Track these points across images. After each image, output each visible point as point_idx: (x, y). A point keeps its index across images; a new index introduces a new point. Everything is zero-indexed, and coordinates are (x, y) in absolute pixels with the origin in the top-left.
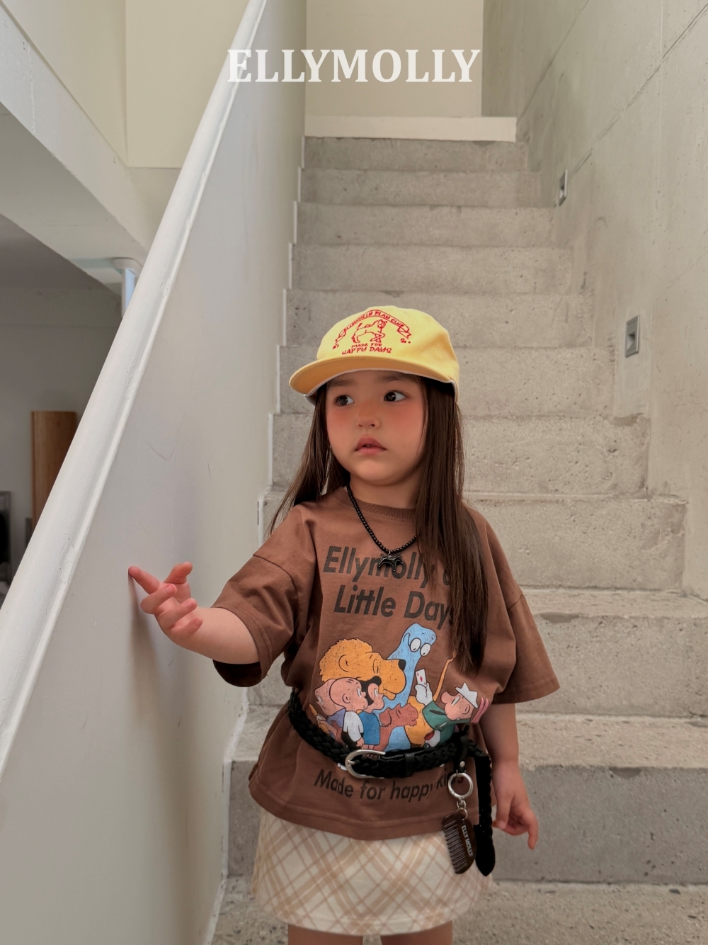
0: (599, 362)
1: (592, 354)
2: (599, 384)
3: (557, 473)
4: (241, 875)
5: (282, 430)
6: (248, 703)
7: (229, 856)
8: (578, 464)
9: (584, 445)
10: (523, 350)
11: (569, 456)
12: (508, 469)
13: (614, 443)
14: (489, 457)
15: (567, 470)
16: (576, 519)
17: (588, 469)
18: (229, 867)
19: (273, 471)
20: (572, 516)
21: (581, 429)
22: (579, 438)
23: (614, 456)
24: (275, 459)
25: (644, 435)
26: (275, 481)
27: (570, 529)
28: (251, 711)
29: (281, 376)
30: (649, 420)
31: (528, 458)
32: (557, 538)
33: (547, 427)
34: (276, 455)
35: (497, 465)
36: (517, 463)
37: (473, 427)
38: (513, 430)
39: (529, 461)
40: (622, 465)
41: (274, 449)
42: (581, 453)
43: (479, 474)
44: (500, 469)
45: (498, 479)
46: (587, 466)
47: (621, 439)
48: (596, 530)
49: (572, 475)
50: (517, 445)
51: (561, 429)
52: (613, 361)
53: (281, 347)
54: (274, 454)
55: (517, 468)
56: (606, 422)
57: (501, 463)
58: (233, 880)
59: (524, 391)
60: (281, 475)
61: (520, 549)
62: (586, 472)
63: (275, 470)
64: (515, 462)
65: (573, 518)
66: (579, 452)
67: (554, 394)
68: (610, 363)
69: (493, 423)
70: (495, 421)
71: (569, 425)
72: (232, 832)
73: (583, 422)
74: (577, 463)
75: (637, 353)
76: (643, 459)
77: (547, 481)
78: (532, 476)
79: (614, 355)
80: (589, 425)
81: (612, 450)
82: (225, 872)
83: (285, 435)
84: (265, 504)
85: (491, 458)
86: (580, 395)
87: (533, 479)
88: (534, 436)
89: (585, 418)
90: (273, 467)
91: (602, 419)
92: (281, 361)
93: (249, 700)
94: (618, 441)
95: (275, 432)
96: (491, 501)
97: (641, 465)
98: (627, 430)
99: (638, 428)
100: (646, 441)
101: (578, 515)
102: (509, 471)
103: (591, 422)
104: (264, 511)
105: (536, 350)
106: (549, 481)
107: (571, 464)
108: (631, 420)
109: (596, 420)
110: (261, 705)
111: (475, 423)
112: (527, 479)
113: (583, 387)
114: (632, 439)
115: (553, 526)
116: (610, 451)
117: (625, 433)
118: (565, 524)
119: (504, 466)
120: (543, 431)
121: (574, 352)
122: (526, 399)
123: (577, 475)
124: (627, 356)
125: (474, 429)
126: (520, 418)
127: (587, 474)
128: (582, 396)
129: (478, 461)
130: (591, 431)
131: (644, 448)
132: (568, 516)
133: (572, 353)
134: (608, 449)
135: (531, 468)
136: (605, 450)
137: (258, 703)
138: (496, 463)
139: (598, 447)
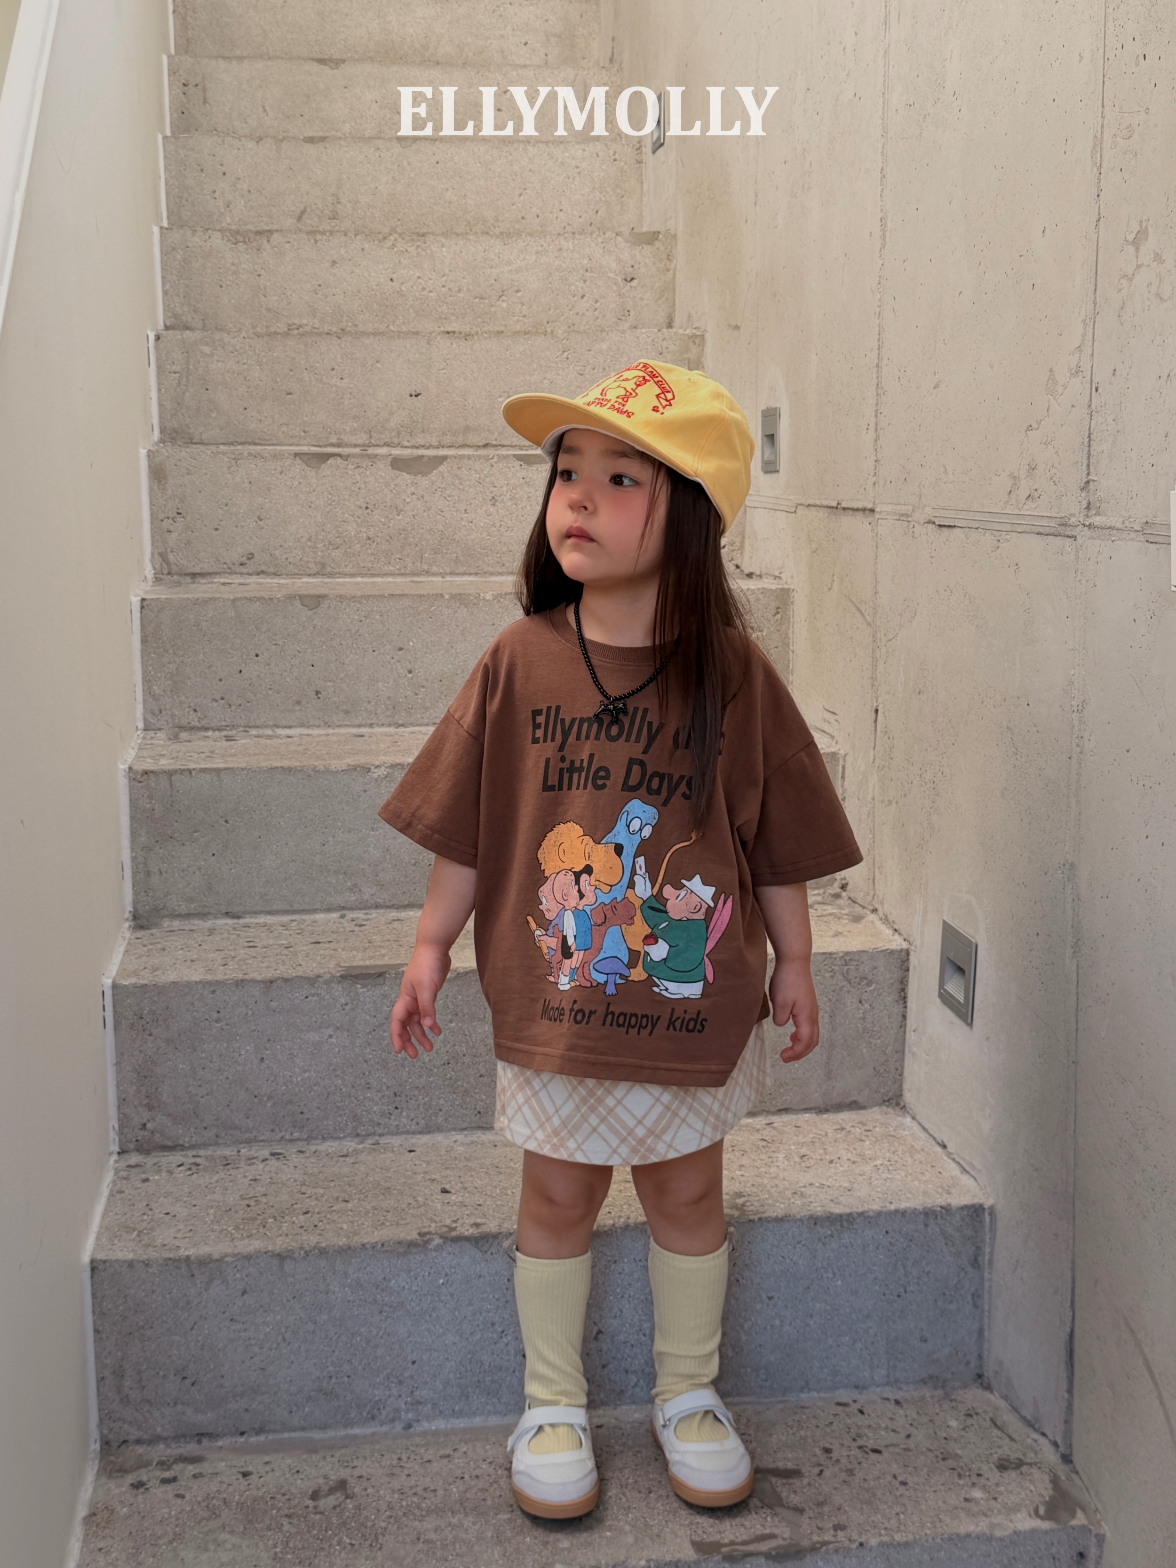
0: (622, 164)
1: (611, 152)
2: (623, 197)
3: (558, 311)
4: (160, 729)
5: (174, 249)
6: (153, 572)
7: (144, 708)
8: (585, 299)
9: (592, 271)
10: (516, 145)
11: (573, 287)
12: (492, 306)
13: (631, 269)
14: (465, 289)
15: (570, 306)
16: (569, 356)
17: (598, 305)
18: (145, 720)
19: (164, 310)
20: (564, 352)
21: (587, 250)
22: (585, 262)
23: (631, 287)
24: (165, 293)
25: (669, 257)
26: (168, 324)
27: (563, 369)
28: (157, 580)
29: (166, 179)
30: (675, 236)
31: (518, 291)
32: (546, 381)
33: (542, 246)
34: (167, 286)
35: (477, 300)
36: (504, 298)
37: (443, 245)
38: (497, 251)
39: (519, 294)
40: (642, 299)
41: (163, 277)
42: (588, 283)
43: (453, 314)
44: (482, 306)
45: (479, 320)
46: (596, 302)
47: (640, 263)
48: (596, 370)
49: (577, 314)
50: (502, 272)
51: (560, 250)
52: (640, 162)
53: (165, 138)
54: (164, 284)
55: (504, 305)
56: (619, 239)
57: (482, 298)
58: (151, 734)
59: (520, 205)
60: (175, 316)
61: (500, 397)
62: (596, 309)
63: (167, 308)
64: (501, 296)
65: (566, 354)
66: (585, 281)
67: (561, 210)
68: (637, 166)
69: (470, 240)
70: (471, 237)
71: (571, 244)
72: (147, 681)
73: (589, 239)
74: (583, 297)
75: (662, 145)
76: (668, 290)
77: (545, 323)
78: (525, 316)
79: (641, 153)
80: (597, 245)
81: (629, 279)
82: (141, 725)
83: (179, 257)
84: (158, 338)
85: (468, 290)
86: (597, 212)
87: (526, 321)
88: (524, 259)
89: (591, 234)
90: (164, 303)
91: (614, 235)
92: (165, 157)
93: (154, 568)
94: (636, 266)
95: (164, 253)
96: (460, 333)
97: (667, 299)
98: (647, 250)
99: (662, 248)
100: (673, 266)
101: (572, 350)
102: (493, 309)
103: (600, 240)
104: (156, 348)
105: (534, 146)
106: (548, 323)
107: (576, 298)
108: (652, 237)
109: (607, 236)
110: (169, 574)
111: (444, 240)
112: (518, 321)
113: (600, 199)
114: (654, 264)
115: (540, 366)
116: (626, 280)
117: (644, 255)
118: (557, 363)
119: (487, 301)
120: (537, 253)
121: (587, 149)
122: (523, 218)
123: (584, 315)
124: (654, 152)
125: (444, 249)
126: (506, 236)
127: (597, 312)
128: (599, 213)
129: (451, 296)
130: (601, 251)
131: (670, 275)
132: (560, 352)
133: (584, 150)
134: (623, 277)
135: (523, 304)
136: (620, 280)
137: (166, 571)
138: (476, 298)
139: (612, 275)
